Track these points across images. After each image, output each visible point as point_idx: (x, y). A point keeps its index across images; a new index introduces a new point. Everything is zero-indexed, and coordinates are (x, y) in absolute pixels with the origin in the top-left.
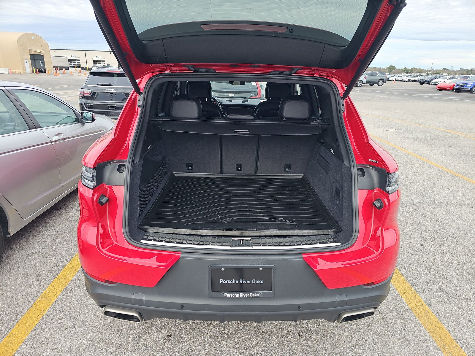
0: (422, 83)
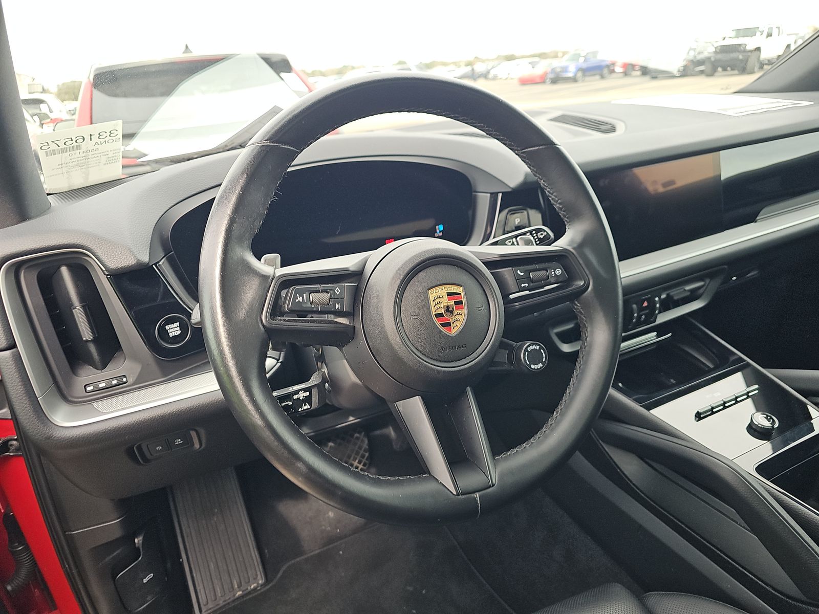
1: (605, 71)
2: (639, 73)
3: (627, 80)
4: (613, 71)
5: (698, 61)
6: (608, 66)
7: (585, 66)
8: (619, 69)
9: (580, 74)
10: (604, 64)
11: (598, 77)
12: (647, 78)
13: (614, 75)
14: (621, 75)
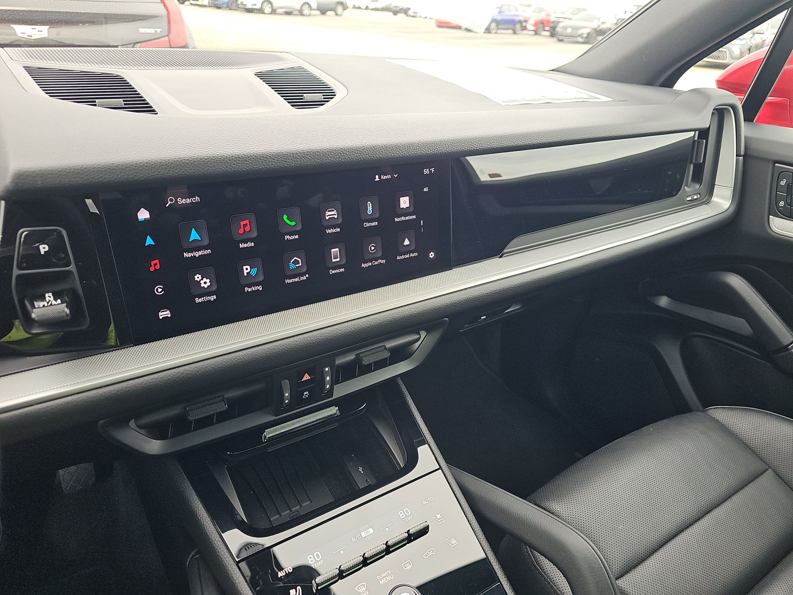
0: (395, 13)
1: (518, 26)
2: (548, 33)
3: (537, 39)
4: (524, 28)
5: (601, 30)
6: (520, 22)
7: (499, 18)
8: (530, 27)
9: (493, 25)
10: (517, 19)
11: (510, 31)
12: (555, 39)
13: (525, 32)
14: (533, 33)
